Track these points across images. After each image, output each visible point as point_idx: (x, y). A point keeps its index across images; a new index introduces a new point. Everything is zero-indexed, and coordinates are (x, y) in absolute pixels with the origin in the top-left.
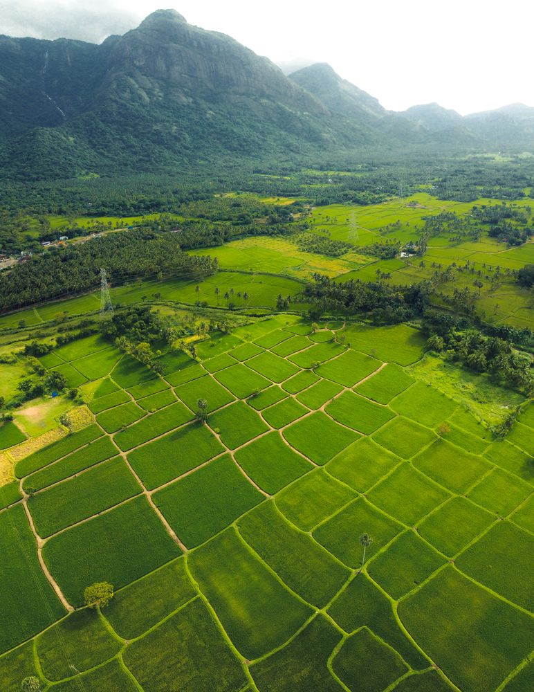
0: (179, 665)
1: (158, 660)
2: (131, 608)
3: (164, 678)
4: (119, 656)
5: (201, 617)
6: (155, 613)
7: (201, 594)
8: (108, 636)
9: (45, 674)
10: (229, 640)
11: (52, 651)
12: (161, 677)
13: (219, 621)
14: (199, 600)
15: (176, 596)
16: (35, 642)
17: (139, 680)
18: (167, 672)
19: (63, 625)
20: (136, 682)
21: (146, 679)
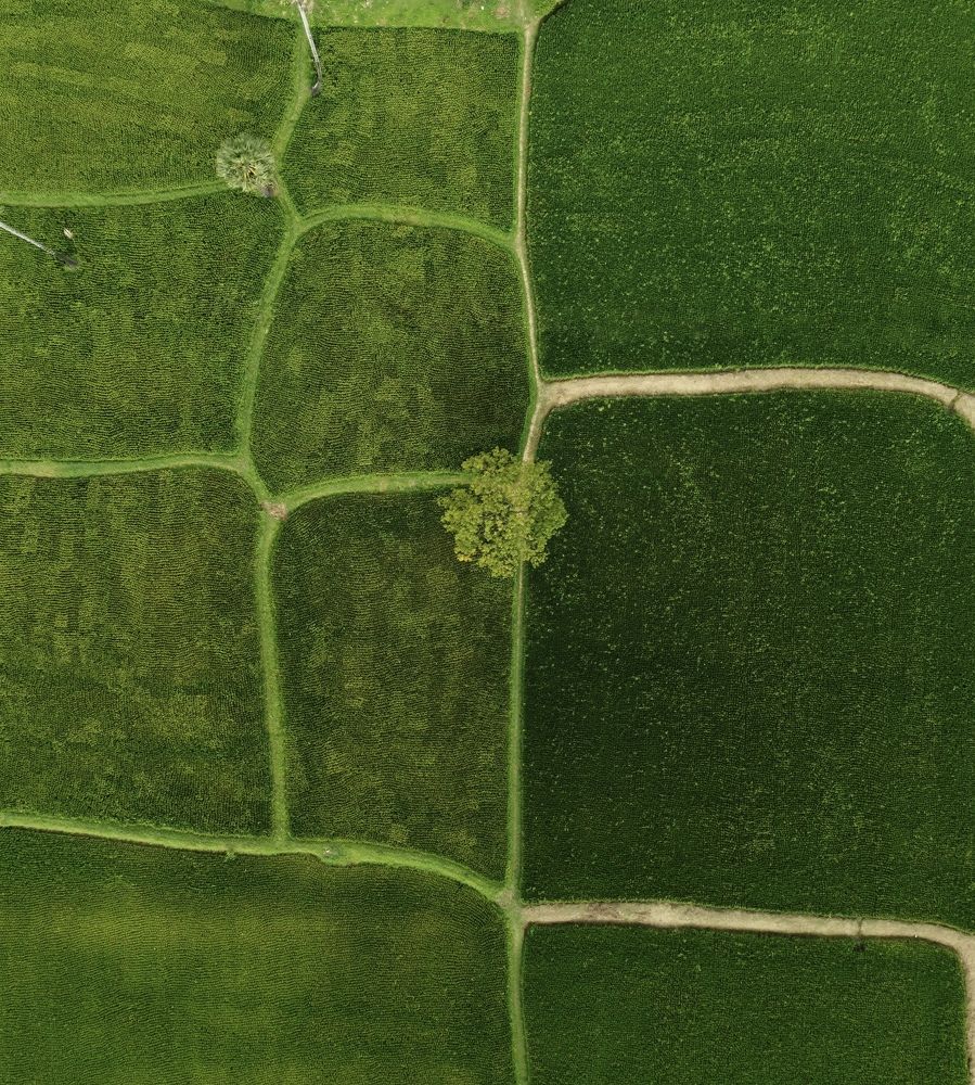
0: (61, 622)
1: (128, 574)
2: (401, 590)
3: (53, 556)
4: (241, 464)
5: (183, 790)
6: (319, 657)
7: (277, 845)
8: (339, 464)
9: (343, 223)
10: (38, 826)
11: (420, 275)
12: (66, 549)
13: (129, 837)
14: (261, 824)
15: (334, 762)
16: (498, 236)
17: (104, 480)
18: (66, 575)
19: (504, 341)
20: (109, 470)
21: (93, 503)
